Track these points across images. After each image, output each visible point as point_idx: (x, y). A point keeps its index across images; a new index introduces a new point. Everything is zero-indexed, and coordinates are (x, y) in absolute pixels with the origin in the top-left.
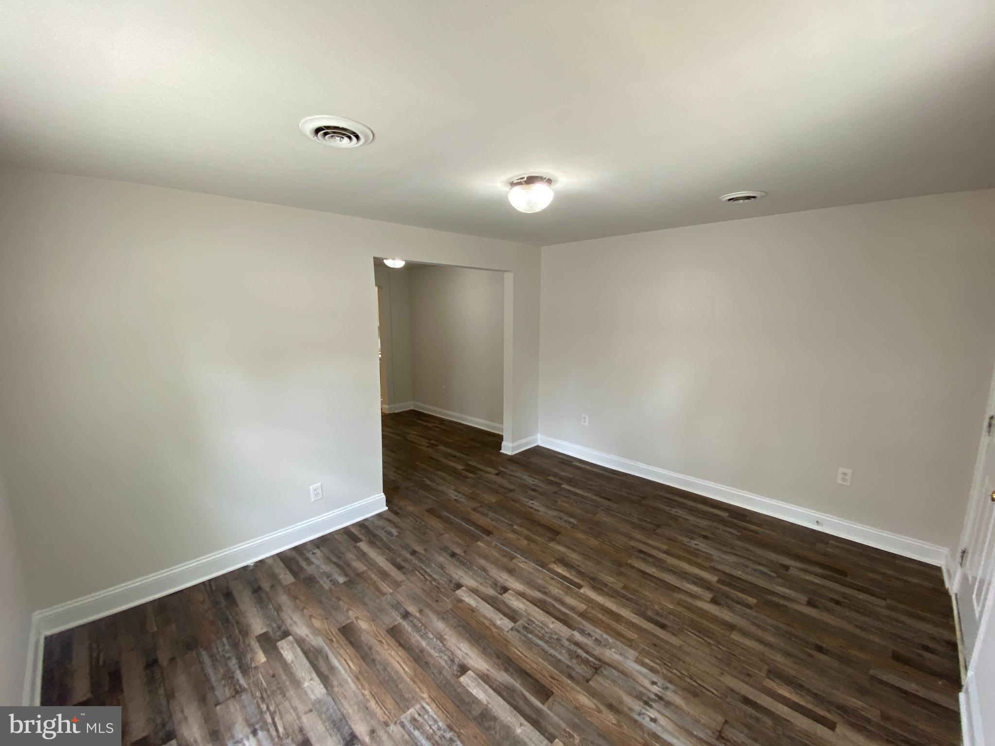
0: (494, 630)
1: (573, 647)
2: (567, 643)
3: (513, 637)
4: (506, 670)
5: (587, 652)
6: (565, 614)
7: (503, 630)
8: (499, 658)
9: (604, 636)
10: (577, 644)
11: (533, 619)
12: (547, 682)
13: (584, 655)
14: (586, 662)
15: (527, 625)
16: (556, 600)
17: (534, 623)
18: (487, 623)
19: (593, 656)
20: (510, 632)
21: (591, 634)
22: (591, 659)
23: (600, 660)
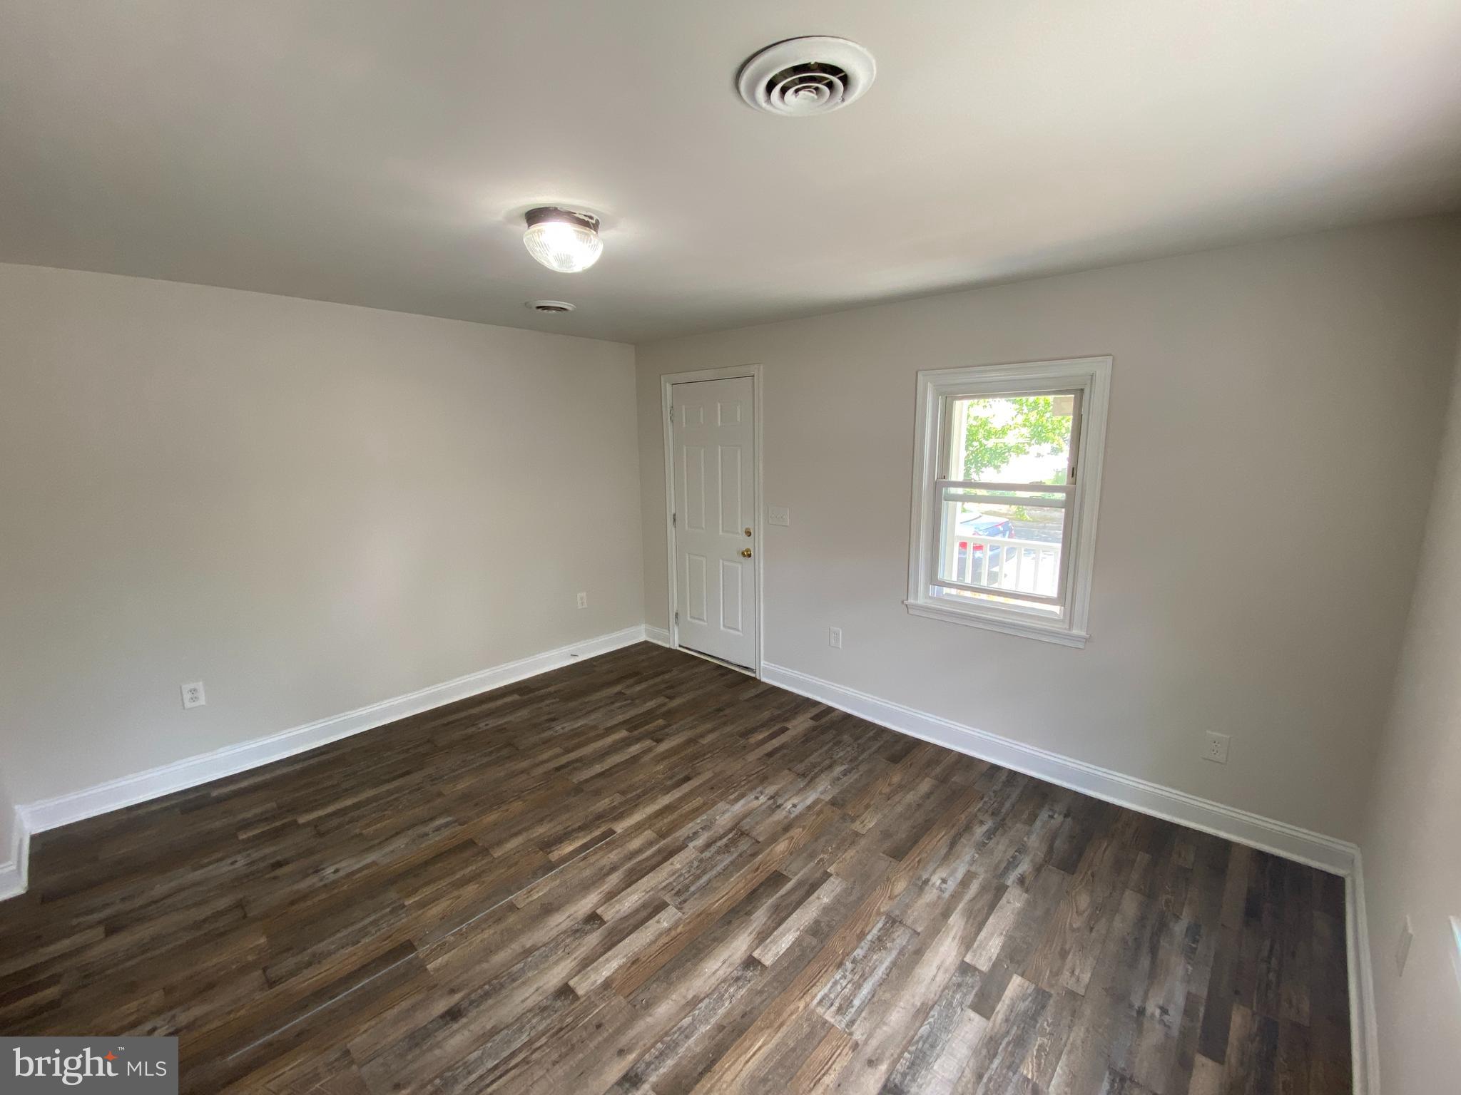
0: (680, 929)
1: (714, 849)
2: (707, 854)
3: (693, 907)
4: (749, 914)
5: (721, 838)
6: (659, 851)
7: (680, 919)
8: (729, 923)
9: (699, 821)
10: (708, 845)
11: (664, 884)
12: (762, 877)
13: (725, 840)
14: (733, 842)
15: (673, 892)
16: (630, 859)
17: (670, 883)
18: (665, 940)
19: (725, 835)
20: (684, 910)
21: (694, 831)
22: (730, 836)
23: (730, 830)
